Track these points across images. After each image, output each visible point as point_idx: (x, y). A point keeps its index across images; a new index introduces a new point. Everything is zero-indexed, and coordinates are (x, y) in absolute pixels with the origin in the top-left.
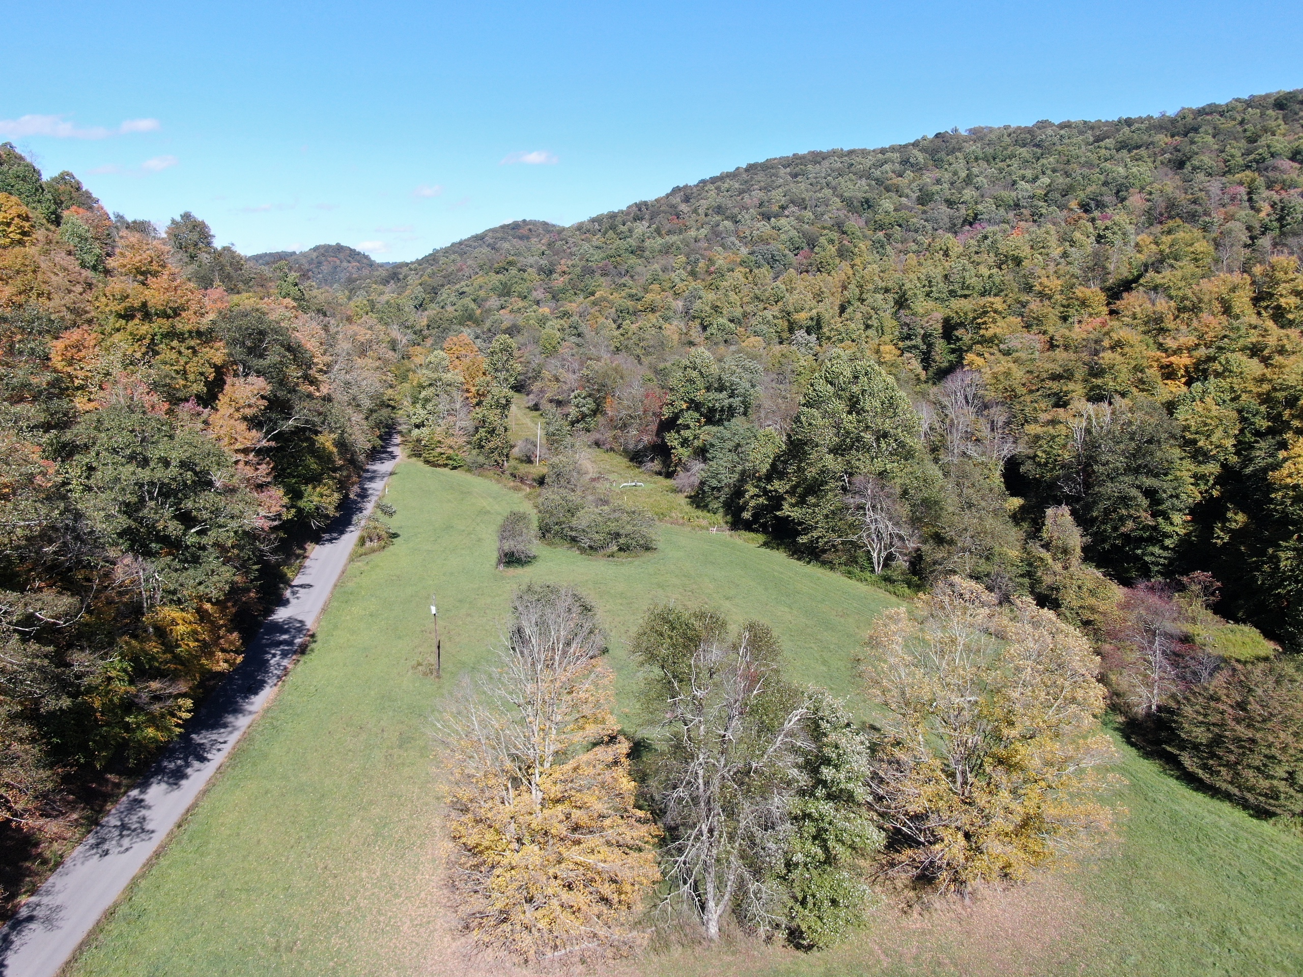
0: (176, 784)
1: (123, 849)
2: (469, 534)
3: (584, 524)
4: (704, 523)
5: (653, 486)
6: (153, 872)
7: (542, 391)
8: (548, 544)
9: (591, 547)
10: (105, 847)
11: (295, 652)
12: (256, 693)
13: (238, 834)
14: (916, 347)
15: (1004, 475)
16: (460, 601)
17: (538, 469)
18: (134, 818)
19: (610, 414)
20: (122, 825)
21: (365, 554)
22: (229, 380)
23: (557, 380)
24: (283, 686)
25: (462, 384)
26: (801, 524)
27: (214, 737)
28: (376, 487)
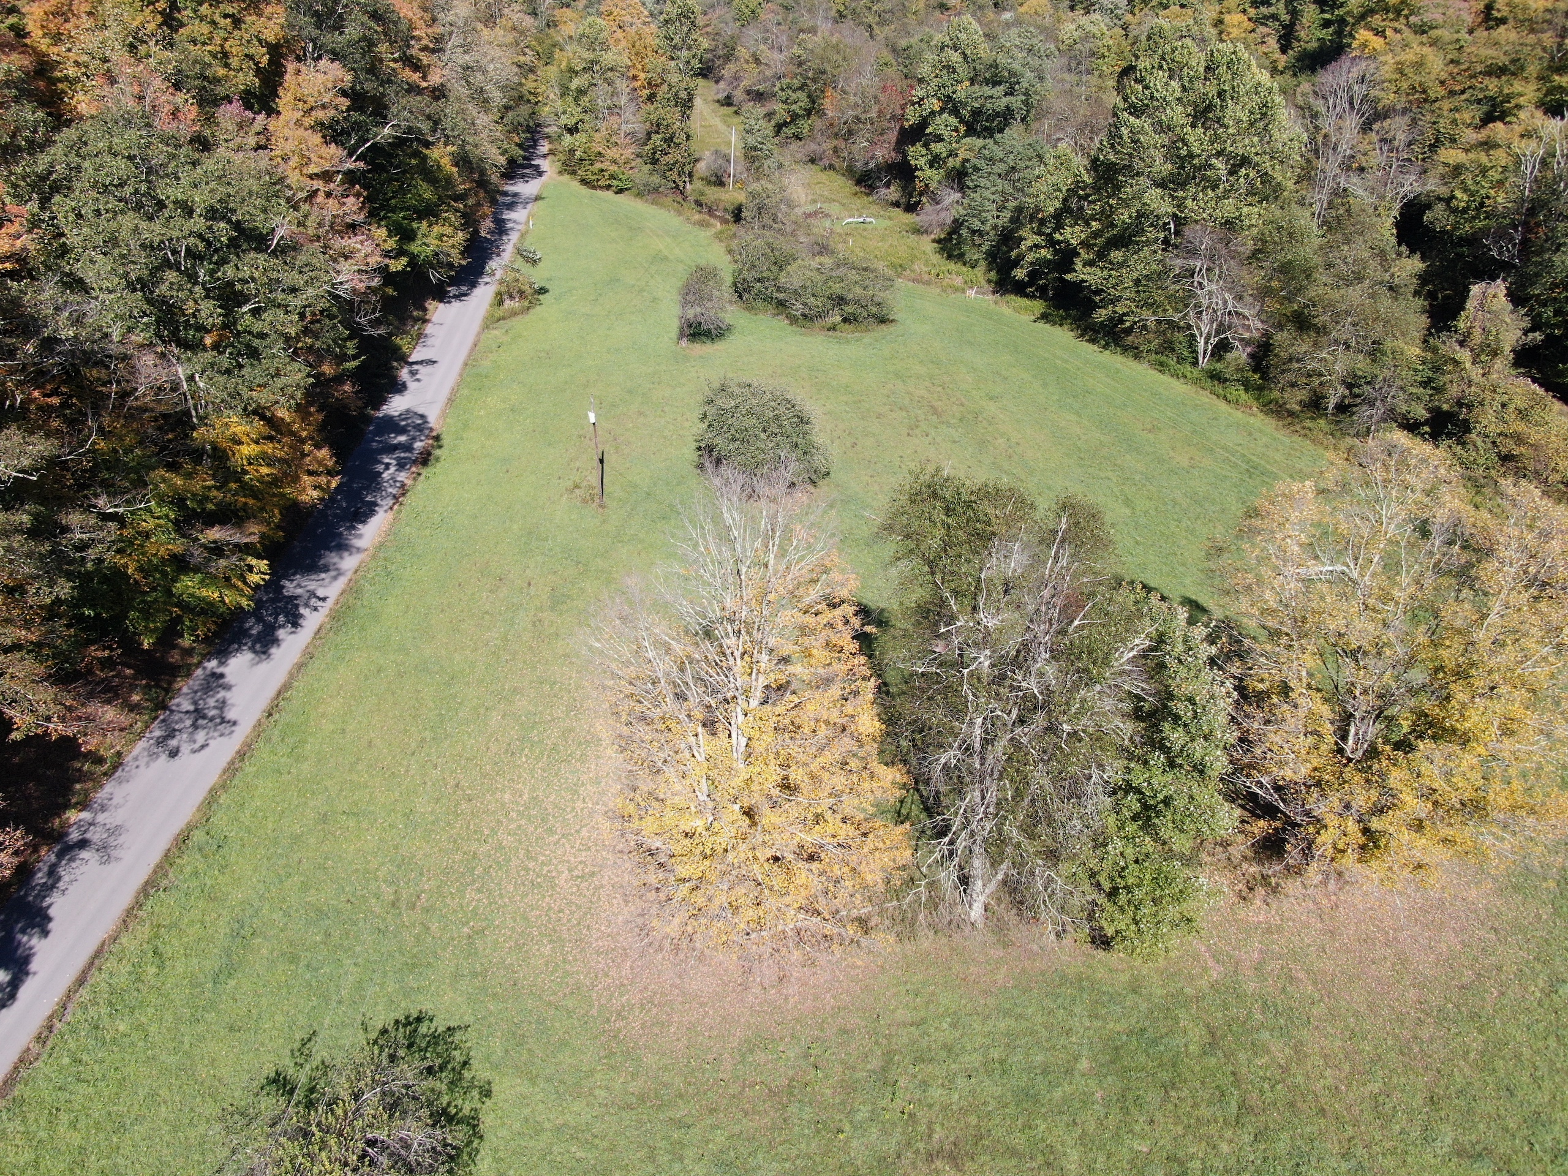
0: (264, 653)
1: (197, 746)
2: (641, 290)
3: (796, 283)
4: (958, 281)
5: (888, 223)
6: (236, 782)
7: (736, 78)
8: (747, 309)
9: (804, 316)
10: (173, 743)
11: (414, 462)
12: (364, 522)
13: (343, 731)
14: (1274, 17)
15: (1398, 225)
16: (630, 392)
17: (731, 195)
18: (211, 702)
19: (830, 114)
20: (196, 710)
21: (504, 318)
22: (291, 67)
23: (757, 61)
24: (399, 512)
25: (628, 68)
26: (1098, 292)
27: (312, 585)
28: (516, 217)
